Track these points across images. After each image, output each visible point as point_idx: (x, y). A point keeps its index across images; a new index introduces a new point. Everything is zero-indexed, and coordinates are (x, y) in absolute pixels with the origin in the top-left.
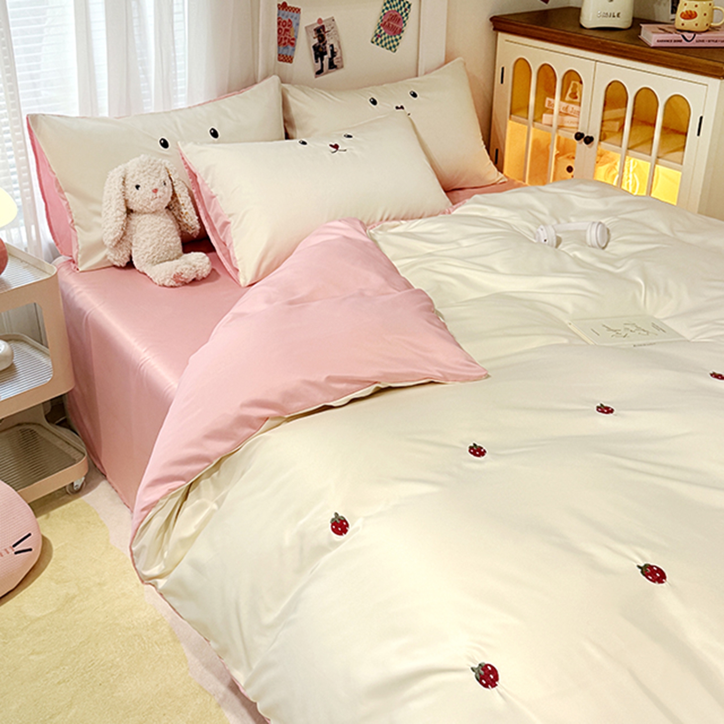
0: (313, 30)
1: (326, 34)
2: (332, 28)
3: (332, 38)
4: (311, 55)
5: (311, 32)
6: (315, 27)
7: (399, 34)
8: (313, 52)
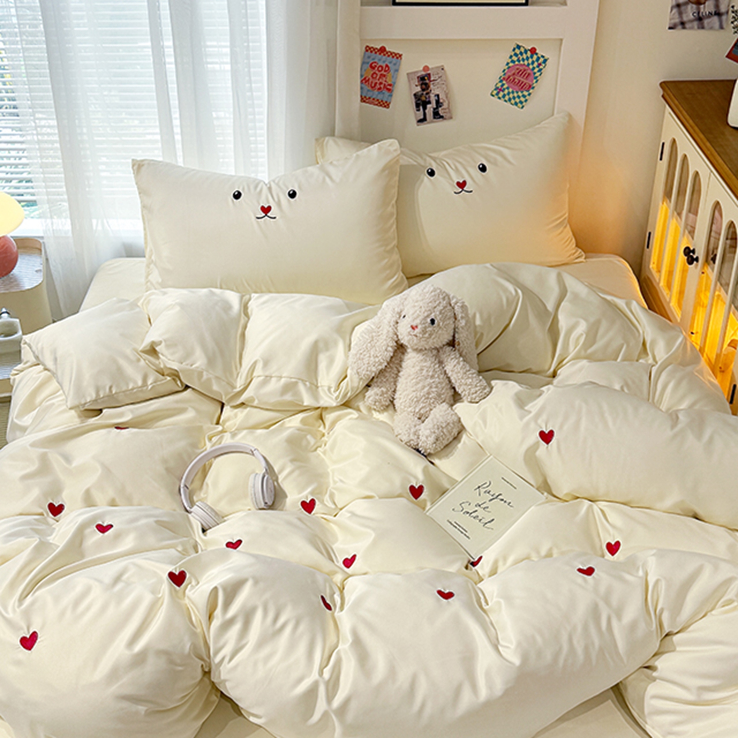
0: (416, 77)
1: (432, 83)
2: (440, 77)
3: (438, 88)
4: (412, 102)
5: (412, 79)
6: (419, 74)
7: (528, 90)
8: (414, 100)
